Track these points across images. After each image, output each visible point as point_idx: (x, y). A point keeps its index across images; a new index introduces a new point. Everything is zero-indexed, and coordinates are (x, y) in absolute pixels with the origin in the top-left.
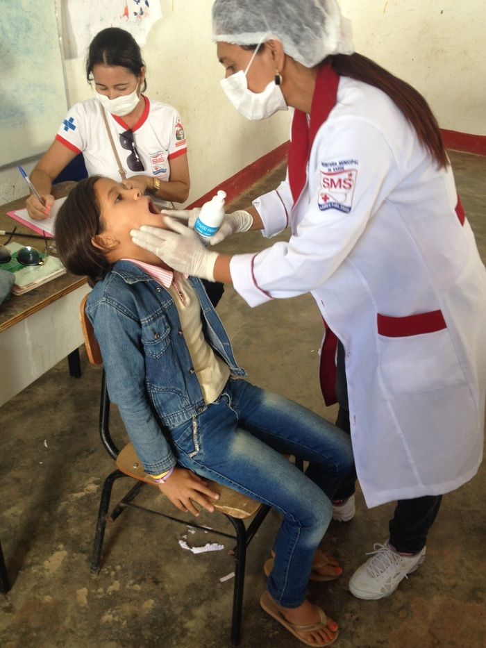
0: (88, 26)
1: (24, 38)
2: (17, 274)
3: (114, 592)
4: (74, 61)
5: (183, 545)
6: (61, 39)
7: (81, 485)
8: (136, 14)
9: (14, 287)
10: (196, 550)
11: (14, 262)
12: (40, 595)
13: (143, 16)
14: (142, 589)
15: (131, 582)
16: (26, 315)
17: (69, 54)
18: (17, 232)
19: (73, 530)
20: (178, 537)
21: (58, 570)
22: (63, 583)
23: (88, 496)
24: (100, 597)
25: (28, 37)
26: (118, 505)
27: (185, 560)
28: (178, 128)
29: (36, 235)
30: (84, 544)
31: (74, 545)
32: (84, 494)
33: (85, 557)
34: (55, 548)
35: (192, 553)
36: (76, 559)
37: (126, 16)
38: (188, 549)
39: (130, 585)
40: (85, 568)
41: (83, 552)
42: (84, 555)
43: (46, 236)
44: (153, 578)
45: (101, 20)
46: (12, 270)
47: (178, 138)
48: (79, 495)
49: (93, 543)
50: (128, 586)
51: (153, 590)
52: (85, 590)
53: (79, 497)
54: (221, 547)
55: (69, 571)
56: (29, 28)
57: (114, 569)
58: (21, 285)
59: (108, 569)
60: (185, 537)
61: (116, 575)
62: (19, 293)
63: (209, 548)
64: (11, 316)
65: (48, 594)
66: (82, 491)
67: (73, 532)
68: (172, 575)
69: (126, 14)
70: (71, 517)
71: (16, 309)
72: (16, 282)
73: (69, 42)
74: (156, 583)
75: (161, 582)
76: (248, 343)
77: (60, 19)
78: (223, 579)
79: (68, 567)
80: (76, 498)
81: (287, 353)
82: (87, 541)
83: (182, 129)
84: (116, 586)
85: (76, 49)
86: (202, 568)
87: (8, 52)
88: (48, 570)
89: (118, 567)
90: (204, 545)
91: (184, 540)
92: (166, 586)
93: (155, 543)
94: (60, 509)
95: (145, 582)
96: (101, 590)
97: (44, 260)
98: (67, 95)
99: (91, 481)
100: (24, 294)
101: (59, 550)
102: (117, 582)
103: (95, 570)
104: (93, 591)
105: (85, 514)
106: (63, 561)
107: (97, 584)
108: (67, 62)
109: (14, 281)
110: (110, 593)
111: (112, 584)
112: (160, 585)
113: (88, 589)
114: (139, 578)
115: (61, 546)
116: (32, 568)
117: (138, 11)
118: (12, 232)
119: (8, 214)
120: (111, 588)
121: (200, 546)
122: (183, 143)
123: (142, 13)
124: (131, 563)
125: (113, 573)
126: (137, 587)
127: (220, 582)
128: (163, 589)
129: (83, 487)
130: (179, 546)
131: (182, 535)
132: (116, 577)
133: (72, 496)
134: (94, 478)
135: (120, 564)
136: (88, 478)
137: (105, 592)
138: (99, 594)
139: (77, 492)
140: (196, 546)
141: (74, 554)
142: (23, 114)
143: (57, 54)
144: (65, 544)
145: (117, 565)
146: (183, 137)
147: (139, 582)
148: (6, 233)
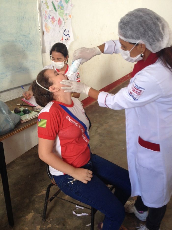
0: (50, 43)
1: (30, 47)
2: (22, 116)
3: (49, 228)
4: (45, 54)
5: (74, 213)
6: (41, 47)
7: (40, 191)
8: (65, 39)
9: (21, 120)
10: (78, 215)
11: (22, 113)
12: (24, 227)
13: (68, 40)
14: (59, 227)
15: (55, 224)
16: (24, 129)
17: (44, 51)
18: (23, 104)
19: (37, 206)
20: (72, 210)
21: (30, 219)
22: (32, 224)
23: (43, 195)
24: (44, 229)
25: (31, 46)
26: (52, 197)
27: (74, 218)
28: (78, 74)
29: (29, 105)
30: (40, 211)
31: (37, 211)
32: (41, 194)
33: (40, 215)
34: (30, 212)
35: (77, 216)
36: (37, 216)
37: (62, 40)
38: (75, 214)
39: (55, 226)
40: (40, 219)
41: (40, 213)
42: (40, 214)
43: (33, 106)
44: (63, 224)
45: (54, 41)
46: (21, 115)
47: (77, 77)
48: (40, 194)
49: (43, 210)
50: (54, 226)
51: (62, 228)
52: (39, 226)
53: (40, 195)
54: (87, 214)
55: (34, 220)
56: (31, 44)
57: (50, 220)
58: (23, 120)
59: (48, 220)
60: (75, 210)
61: (50, 222)
62: (22, 122)
63: (83, 214)
64: (19, 129)
65: (27, 227)
66: (41, 193)
67: (37, 207)
68: (70, 223)
69: (62, 39)
70: (36, 201)
71: (21, 127)
72: (22, 119)
73: (44, 48)
74: (64, 225)
75: (66, 225)
76: (101, 146)
77: (41, 41)
78: (87, 225)
79: (34, 218)
80: (39, 195)
81: (114, 149)
82: (41, 210)
83: (79, 74)
84: (50, 225)
85: (46, 50)
86: (80, 221)
87: (25, 51)
88: (27, 219)
89: (51, 219)
90: (81, 213)
91: (74, 211)
92: (67, 226)
93: (64, 212)
94: (33, 199)
95: (60, 225)
96: (45, 227)
97: (31, 112)
98: (43, 64)
99: (44, 190)
100: (24, 122)
101: (31, 212)
102: (50, 224)
103: (44, 220)
104: (42, 227)
105: (41, 201)
106: (33, 216)
107: (43, 225)
108: (43, 54)
109: (21, 118)
110: (48, 228)
111: (48, 225)
112: (65, 226)
113: (40, 226)
114: (58, 223)
115: (32, 211)
116: (22, 218)
117: (66, 39)
118: (22, 104)
119: (22, 99)
120: (48, 226)
121: (80, 214)
122: (79, 79)
123: (67, 39)
124: (56, 218)
125: (49, 221)
126: (57, 226)
127: (86, 226)
128: (66, 228)
129: (41, 192)
130: (73, 213)
131: (74, 209)
132: (50, 223)
133: (37, 195)
134: (45, 189)
135: (52, 218)
136: (43, 189)
137: (46, 227)
138: (44, 228)
139: (39, 193)
140: (78, 214)
141: (37, 214)
142: (28, 70)
143: (40, 52)
144: (34, 210)
145: (51, 218)
146: (79, 77)
147: (58, 225)
148: (20, 105)
